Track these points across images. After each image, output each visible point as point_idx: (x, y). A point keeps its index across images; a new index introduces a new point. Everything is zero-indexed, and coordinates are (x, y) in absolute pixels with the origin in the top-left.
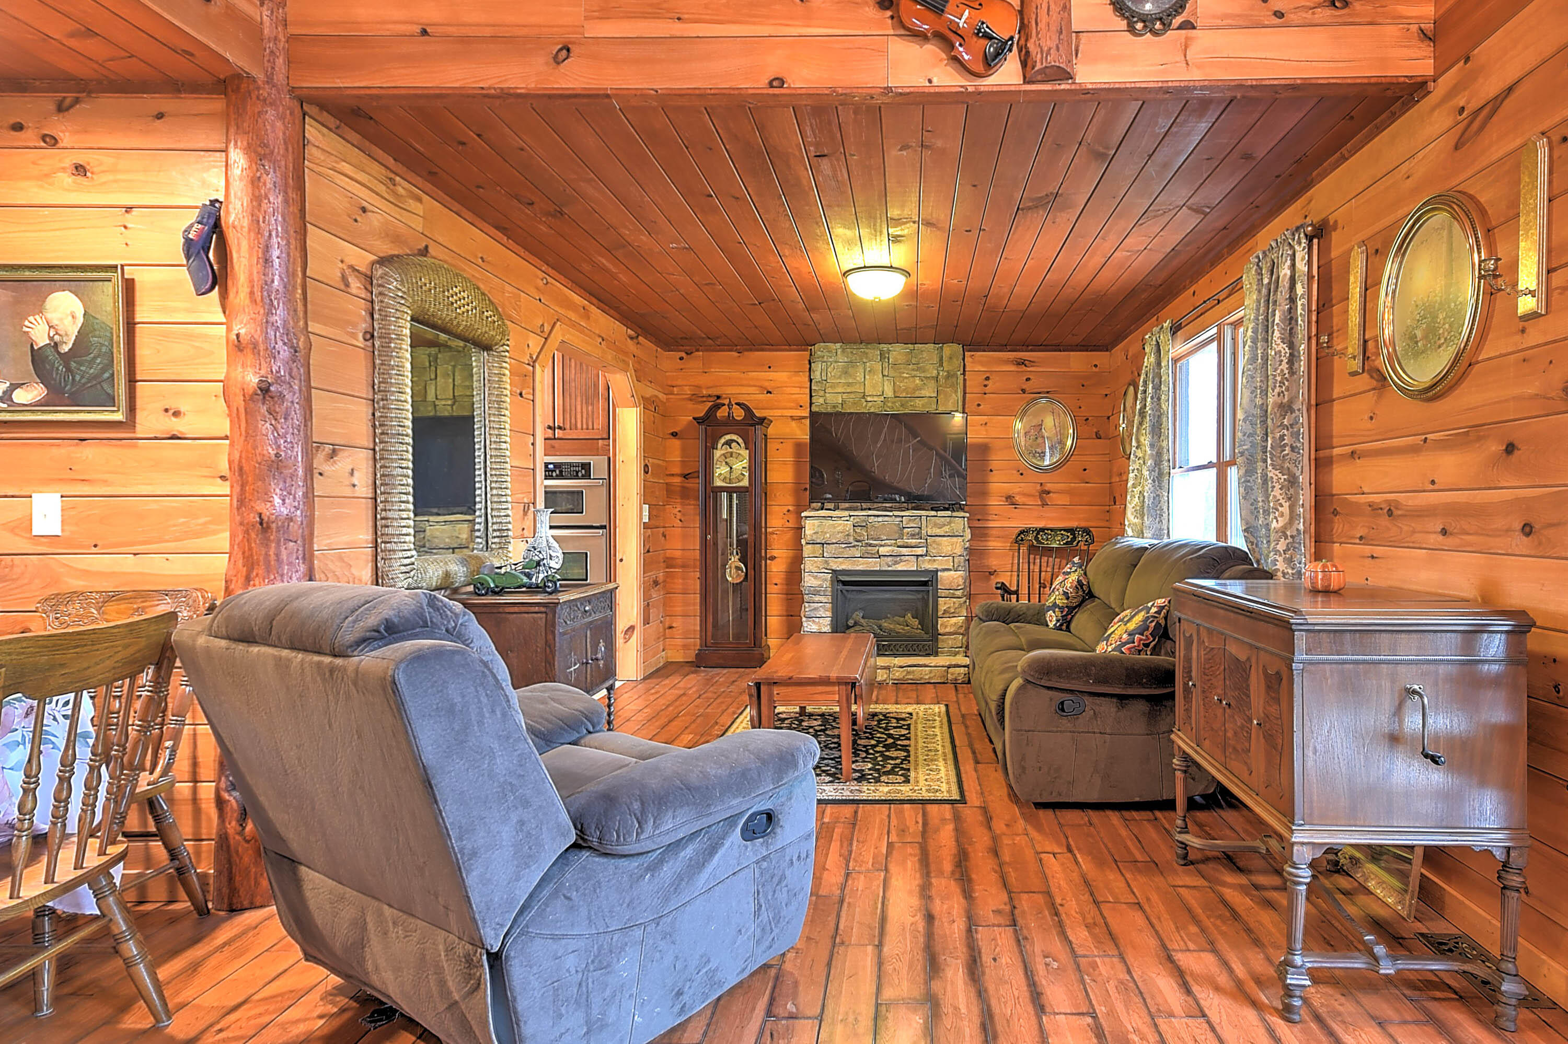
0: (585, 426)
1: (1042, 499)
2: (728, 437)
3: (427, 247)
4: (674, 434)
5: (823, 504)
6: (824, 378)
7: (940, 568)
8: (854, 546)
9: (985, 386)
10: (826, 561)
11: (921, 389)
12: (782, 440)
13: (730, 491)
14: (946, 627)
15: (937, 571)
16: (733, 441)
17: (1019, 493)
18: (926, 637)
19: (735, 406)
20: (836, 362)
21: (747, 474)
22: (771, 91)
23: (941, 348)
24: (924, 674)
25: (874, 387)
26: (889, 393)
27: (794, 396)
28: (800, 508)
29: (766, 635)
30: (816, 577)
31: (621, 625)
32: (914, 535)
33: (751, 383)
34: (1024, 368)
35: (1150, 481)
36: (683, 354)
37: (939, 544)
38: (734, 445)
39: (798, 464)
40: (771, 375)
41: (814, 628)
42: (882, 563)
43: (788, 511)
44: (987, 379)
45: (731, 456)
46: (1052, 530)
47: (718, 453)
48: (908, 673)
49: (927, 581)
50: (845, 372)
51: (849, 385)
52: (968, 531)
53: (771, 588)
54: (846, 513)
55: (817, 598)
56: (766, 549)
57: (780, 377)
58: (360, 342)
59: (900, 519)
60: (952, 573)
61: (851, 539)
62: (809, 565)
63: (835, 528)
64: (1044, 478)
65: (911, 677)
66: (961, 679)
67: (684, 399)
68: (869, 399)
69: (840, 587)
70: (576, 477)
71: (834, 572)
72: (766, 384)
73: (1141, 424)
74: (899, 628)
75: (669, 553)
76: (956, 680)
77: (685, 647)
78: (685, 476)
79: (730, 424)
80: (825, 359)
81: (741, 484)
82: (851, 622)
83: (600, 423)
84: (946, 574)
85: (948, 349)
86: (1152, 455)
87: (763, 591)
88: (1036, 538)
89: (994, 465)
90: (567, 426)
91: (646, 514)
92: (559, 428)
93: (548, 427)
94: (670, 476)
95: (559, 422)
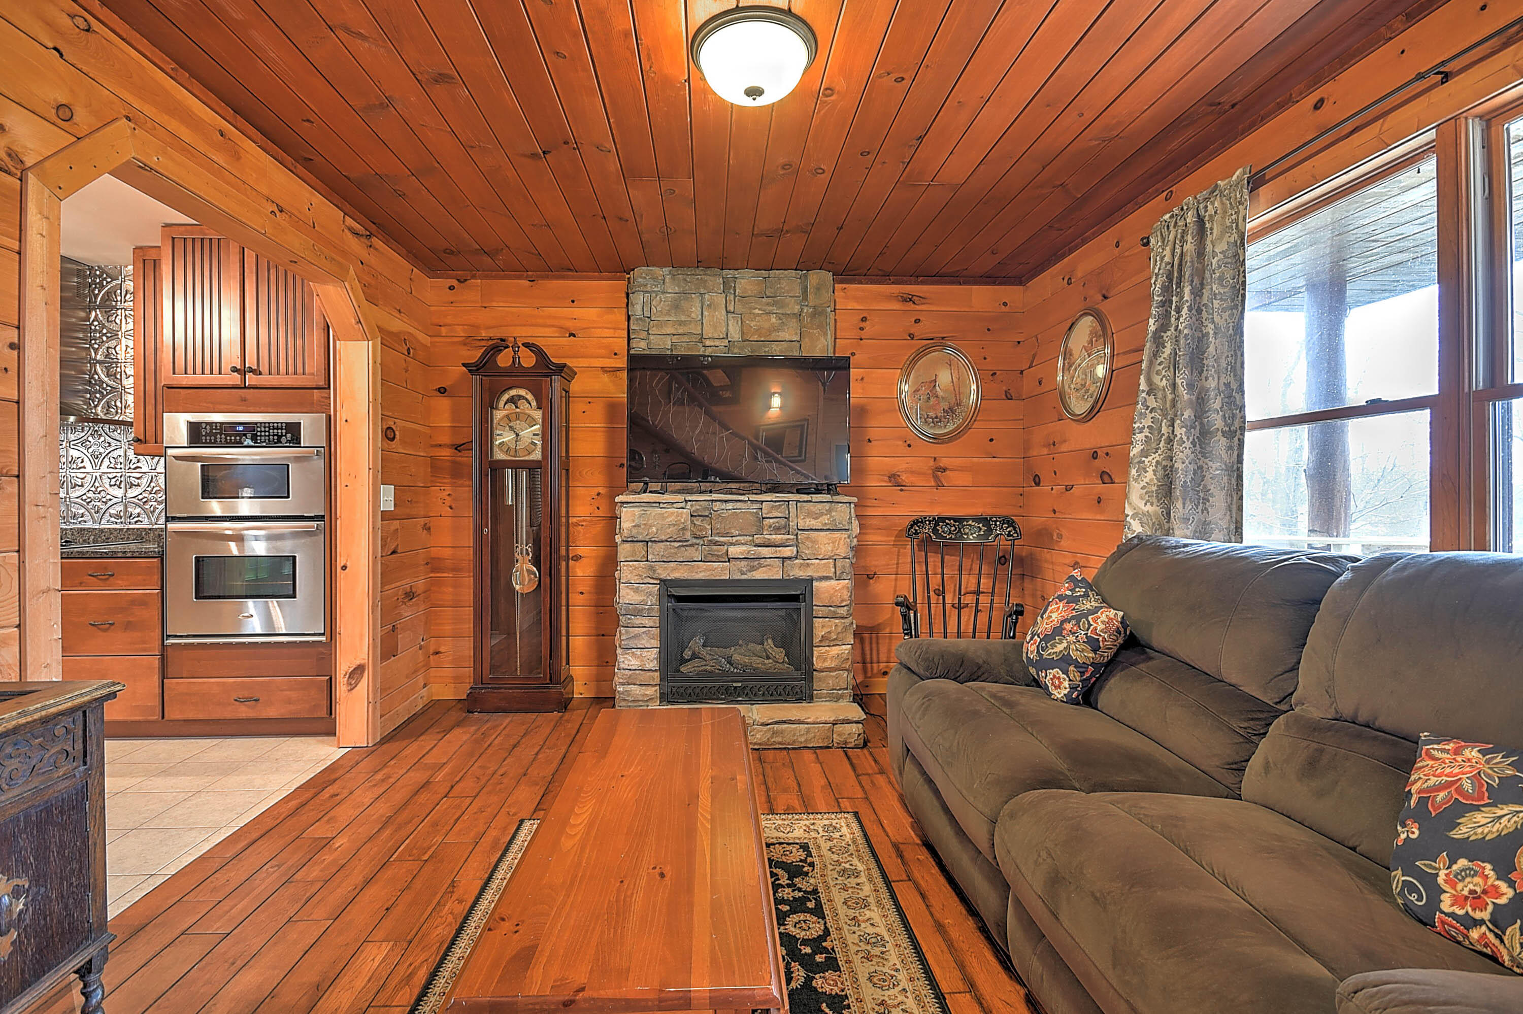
0: (291, 370)
1: (936, 478)
2: (513, 392)
4: (442, 391)
5: (646, 484)
6: (647, 314)
7: (816, 575)
8: (692, 545)
9: (862, 329)
10: (652, 567)
11: (778, 330)
12: (590, 399)
13: (517, 466)
14: (825, 660)
15: (810, 581)
16: (520, 397)
17: (906, 471)
18: (797, 674)
19: (522, 348)
20: (663, 293)
21: (539, 443)
23: (806, 276)
24: (798, 734)
25: (715, 327)
26: (735, 334)
27: (604, 341)
28: (614, 490)
29: (568, 663)
30: (636, 591)
31: (344, 665)
32: (779, 529)
33: (548, 322)
34: (911, 306)
35: (1188, 444)
36: (454, 282)
37: (814, 542)
38: (521, 403)
39: (611, 431)
40: (577, 312)
41: (634, 663)
42: (733, 568)
43: (599, 494)
44: (864, 319)
45: (518, 419)
46: (955, 520)
47: (499, 415)
48: (775, 733)
49: (798, 595)
50: (676, 307)
51: (681, 323)
52: (856, 523)
53: (575, 599)
54: (680, 498)
55: (638, 621)
56: (568, 546)
57: (587, 314)
59: (758, 506)
60: (833, 582)
61: (688, 535)
62: (627, 572)
63: (664, 518)
64: (939, 450)
65: (779, 739)
66: (852, 742)
67: (454, 343)
68: (708, 343)
69: (672, 604)
70: (278, 444)
71: (663, 582)
72: (569, 324)
73: (1155, 355)
74: (757, 662)
75: (434, 552)
76: (846, 743)
77: (457, 680)
78: (458, 447)
79: (516, 375)
80: (649, 289)
81: (531, 457)
82: (687, 654)
83: (314, 364)
84: (824, 584)
85: (816, 277)
86: (1190, 400)
87: (564, 603)
88: (935, 531)
89: (873, 433)
90: (264, 368)
91: (387, 498)
92: (251, 370)
93: (234, 369)
94: (433, 446)
95: (251, 362)
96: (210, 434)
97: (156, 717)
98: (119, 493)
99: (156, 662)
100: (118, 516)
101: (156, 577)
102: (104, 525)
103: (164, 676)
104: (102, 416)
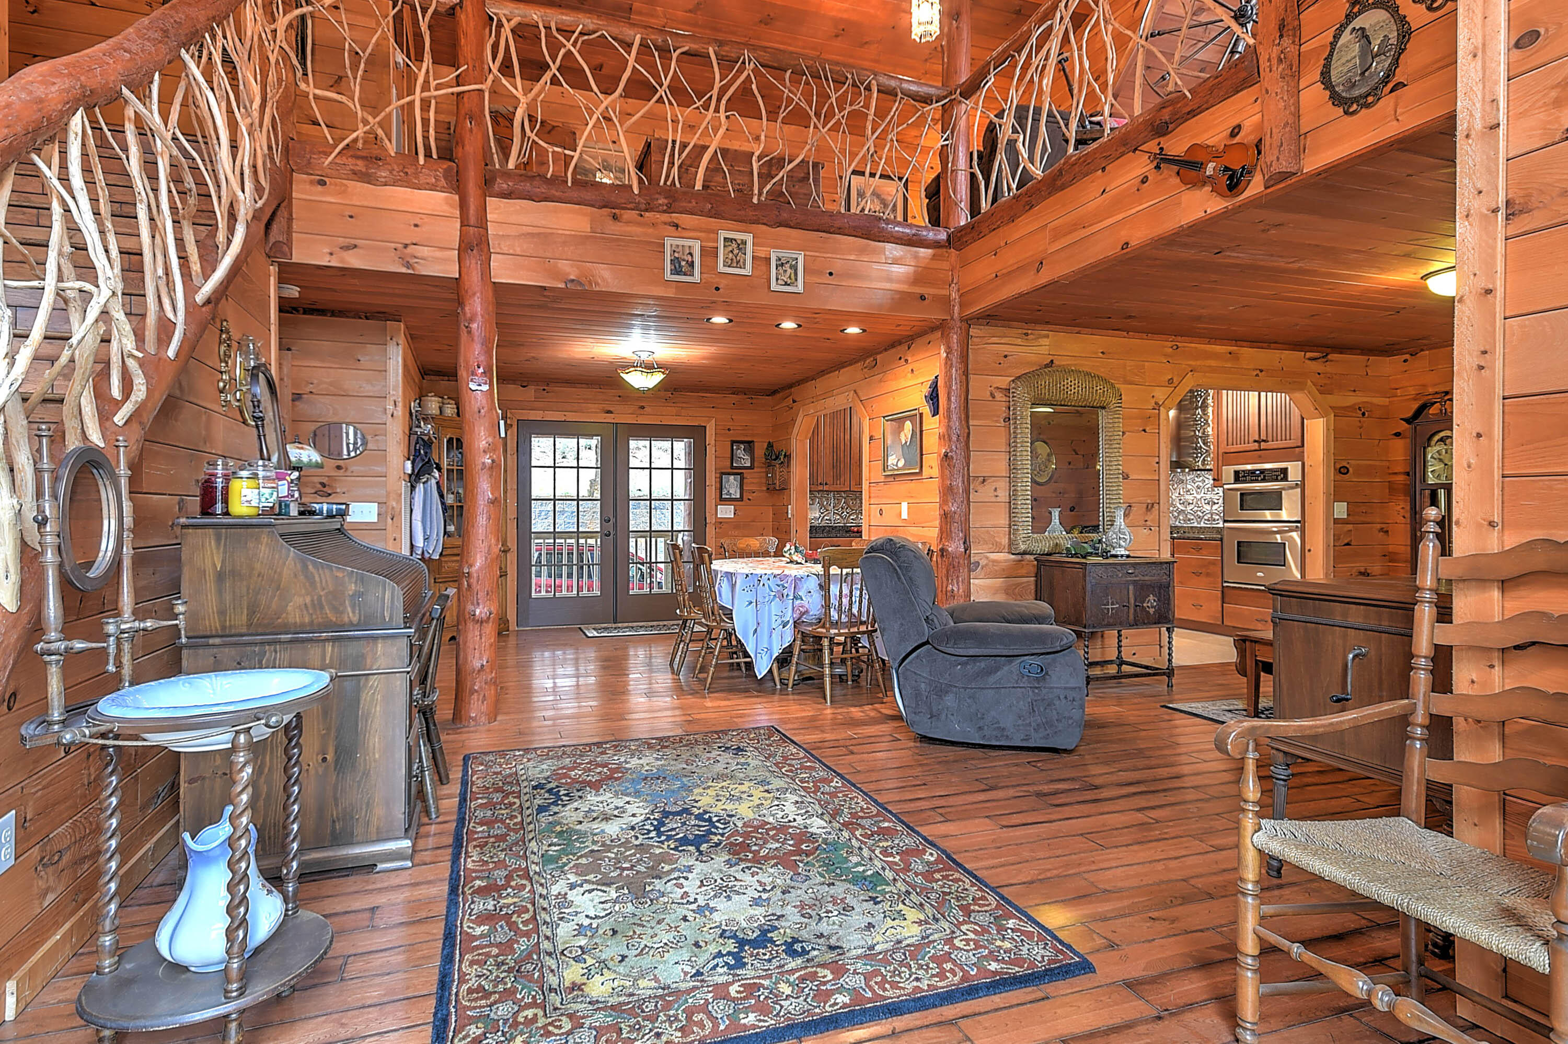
0: (1284, 438)
2: (1441, 435)
3: (1052, 361)
4: (1397, 435)
16: (1446, 438)
22: (1125, 251)
36: (1407, 356)
38: (1446, 442)
47: (1431, 451)
58: (1003, 424)
67: (1407, 400)
70: (1277, 480)
75: (1391, 548)
78: (1408, 474)
79: (1444, 423)
83: (1296, 433)
90: (1270, 438)
91: (1341, 510)
92: (1264, 441)
93: (1255, 441)
94: (1390, 474)
95: (1263, 437)
96: (1244, 476)
97: (1220, 623)
98: (1208, 507)
99: (1219, 594)
100: (1208, 520)
101: (1220, 551)
102: (1202, 525)
103: (1223, 602)
104: (1201, 467)
